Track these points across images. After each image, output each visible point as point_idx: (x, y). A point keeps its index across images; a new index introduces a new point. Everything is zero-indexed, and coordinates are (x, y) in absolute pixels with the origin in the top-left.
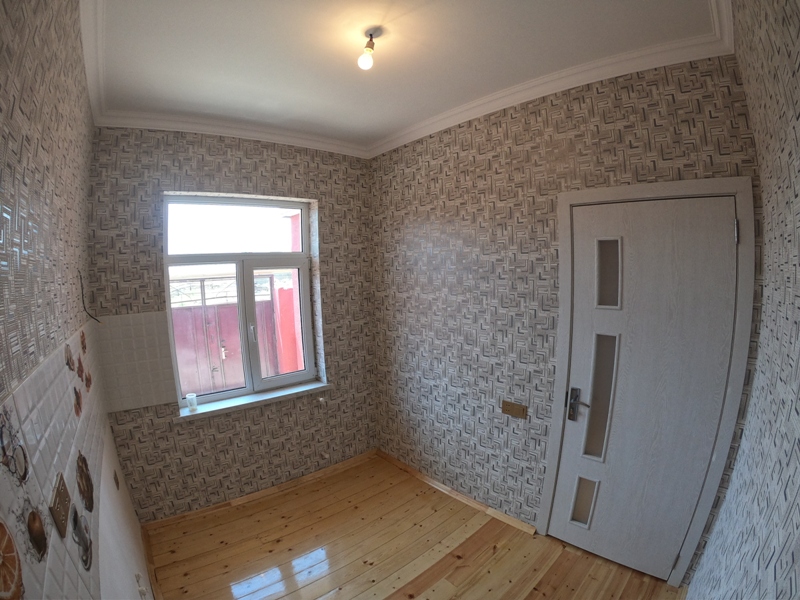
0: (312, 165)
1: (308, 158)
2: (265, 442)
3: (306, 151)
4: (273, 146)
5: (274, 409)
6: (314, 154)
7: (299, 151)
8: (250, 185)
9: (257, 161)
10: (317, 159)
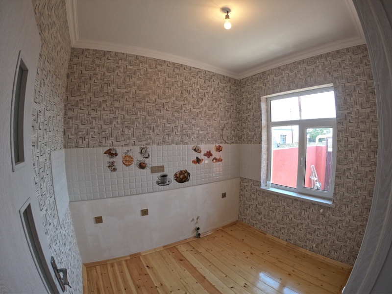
0: (326, 63)
1: (323, 60)
2: (290, 217)
3: (321, 56)
4: (303, 61)
5: (299, 203)
6: (326, 56)
7: (317, 58)
8: (294, 85)
9: (296, 72)
10: (329, 58)
